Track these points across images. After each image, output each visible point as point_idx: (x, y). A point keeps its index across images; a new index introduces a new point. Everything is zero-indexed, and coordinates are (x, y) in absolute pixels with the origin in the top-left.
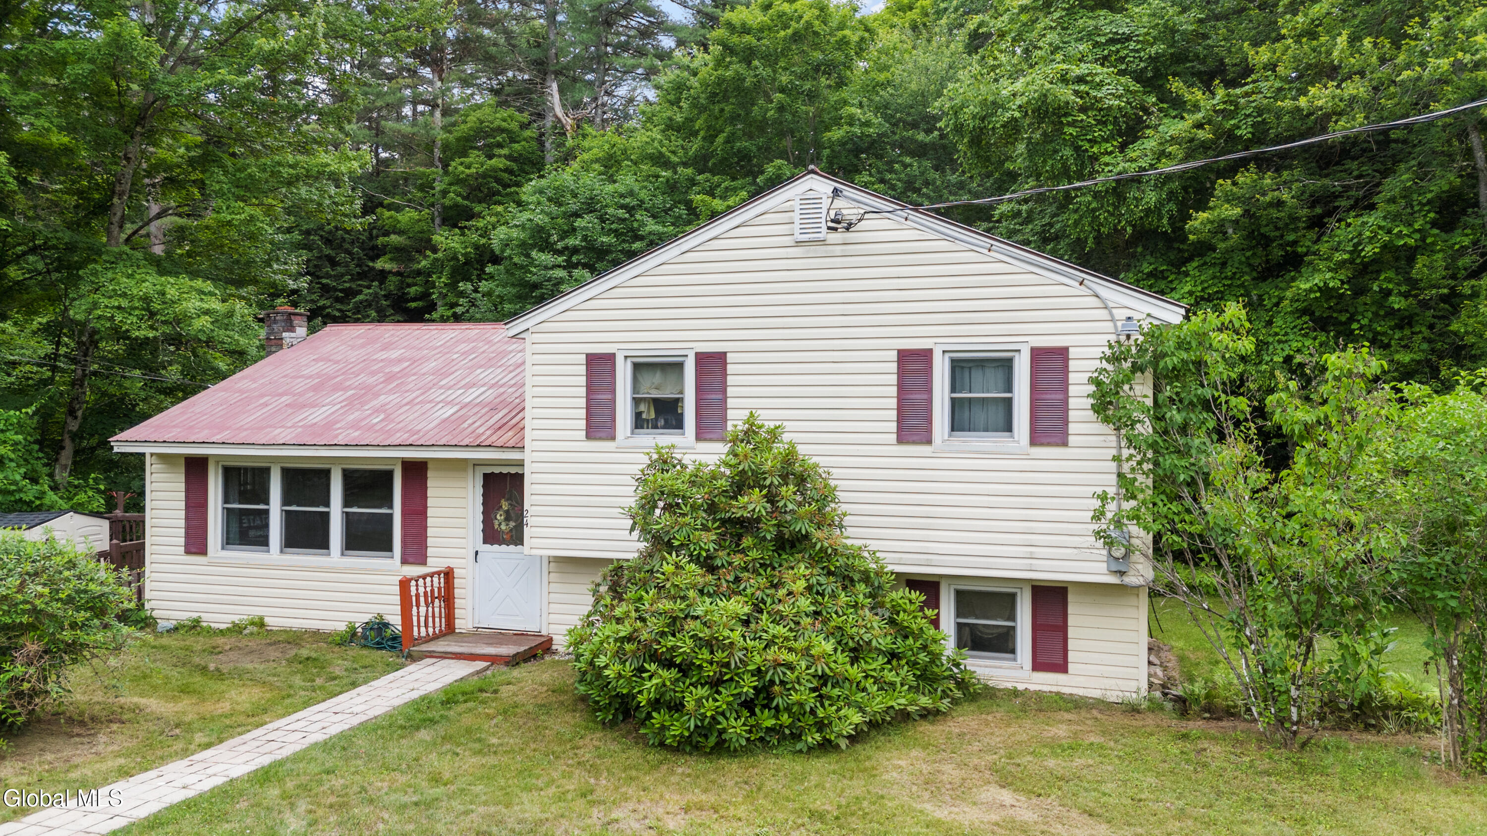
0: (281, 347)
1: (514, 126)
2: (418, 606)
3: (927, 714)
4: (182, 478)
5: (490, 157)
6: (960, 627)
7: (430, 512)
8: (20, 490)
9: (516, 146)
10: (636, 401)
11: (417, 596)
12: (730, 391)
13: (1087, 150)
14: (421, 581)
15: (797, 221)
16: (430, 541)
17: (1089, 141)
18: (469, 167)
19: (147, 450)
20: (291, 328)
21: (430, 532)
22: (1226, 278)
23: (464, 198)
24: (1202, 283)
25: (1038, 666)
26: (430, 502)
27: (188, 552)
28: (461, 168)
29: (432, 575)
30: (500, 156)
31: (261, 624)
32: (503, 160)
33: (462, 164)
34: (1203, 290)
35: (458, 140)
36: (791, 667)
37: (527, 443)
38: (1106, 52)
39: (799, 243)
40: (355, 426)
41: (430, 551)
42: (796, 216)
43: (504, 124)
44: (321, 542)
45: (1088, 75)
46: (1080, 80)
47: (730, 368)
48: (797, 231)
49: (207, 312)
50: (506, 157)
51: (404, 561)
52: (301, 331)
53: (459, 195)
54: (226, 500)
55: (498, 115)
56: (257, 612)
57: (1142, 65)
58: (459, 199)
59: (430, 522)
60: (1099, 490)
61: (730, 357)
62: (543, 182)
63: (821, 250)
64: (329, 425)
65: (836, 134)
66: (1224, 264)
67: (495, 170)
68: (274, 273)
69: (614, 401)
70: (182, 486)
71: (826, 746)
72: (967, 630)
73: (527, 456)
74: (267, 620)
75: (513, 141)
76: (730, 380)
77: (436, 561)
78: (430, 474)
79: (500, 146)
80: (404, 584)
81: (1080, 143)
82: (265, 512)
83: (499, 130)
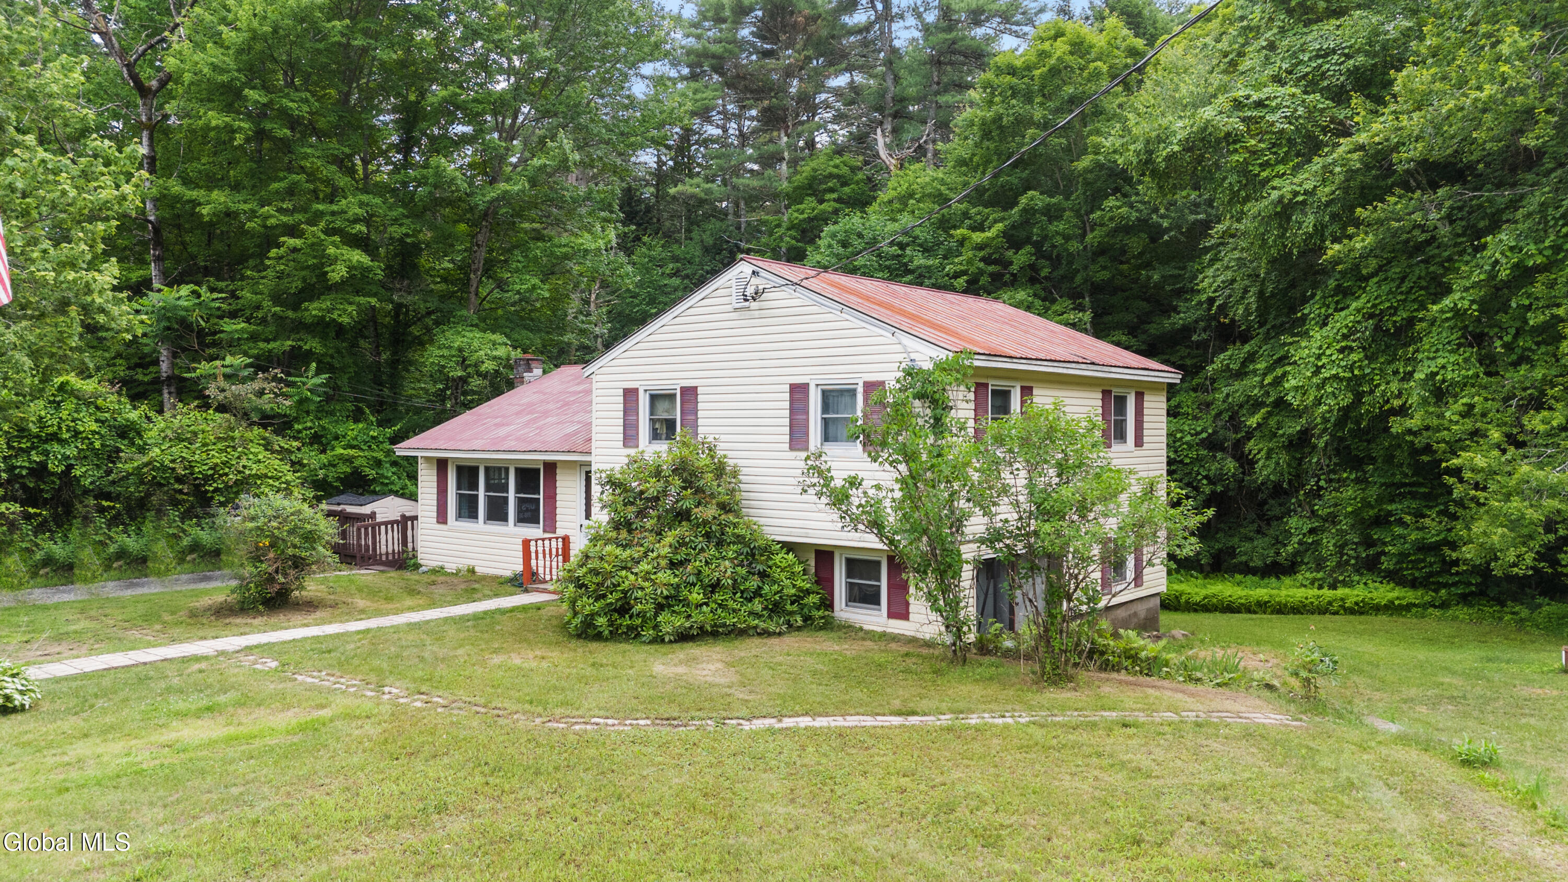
0: (522, 383)
1: (845, 170)
2: (537, 558)
3: (766, 633)
4: (435, 472)
5: (821, 202)
6: (850, 586)
7: (558, 498)
8: (392, 483)
9: (846, 189)
10: (653, 421)
11: (537, 552)
12: (700, 414)
13: (1258, 175)
14: (540, 542)
15: (734, 294)
16: (558, 518)
17: (1261, 165)
18: (802, 213)
19: (419, 454)
20: (530, 370)
21: (558, 511)
22: (1401, 293)
23: (798, 241)
24: (1376, 298)
25: (891, 615)
26: (558, 491)
27: (438, 522)
28: (796, 215)
29: (557, 538)
30: (829, 201)
31: (472, 571)
32: (832, 203)
33: (798, 210)
34: (1374, 306)
35: (796, 189)
36: (642, 589)
37: (593, 451)
38: (1308, 69)
39: (736, 309)
41: (558, 525)
42: (734, 290)
43: (835, 171)
44: (504, 518)
45: (1268, 99)
46: (1260, 104)
47: (700, 398)
48: (734, 301)
49: (495, 358)
50: (834, 200)
51: (545, 531)
52: (538, 372)
53: (794, 238)
54: (459, 487)
55: (831, 163)
56: (472, 563)
57: (1342, 79)
58: (794, 242)
59: (558, 504)
61: (700, 390)
62: (837, 227)
63: (747, 314)
64: (505, 438)
66: (1403, 279)
67: (824, 212)
68: (583, 322)
69: (638, 420)
70: (435, 478)
71: (658, 640)
72: (856, 588)
73: (592, 459)
74: (477, 569)
75: (845, 184)
76: (700, 406)
77: (560, 532)
78: (558, 471)
79: (832, 190)
80: (526, 543)
81: (1251, 168)
82: (477, 496)
83: (831, 176)
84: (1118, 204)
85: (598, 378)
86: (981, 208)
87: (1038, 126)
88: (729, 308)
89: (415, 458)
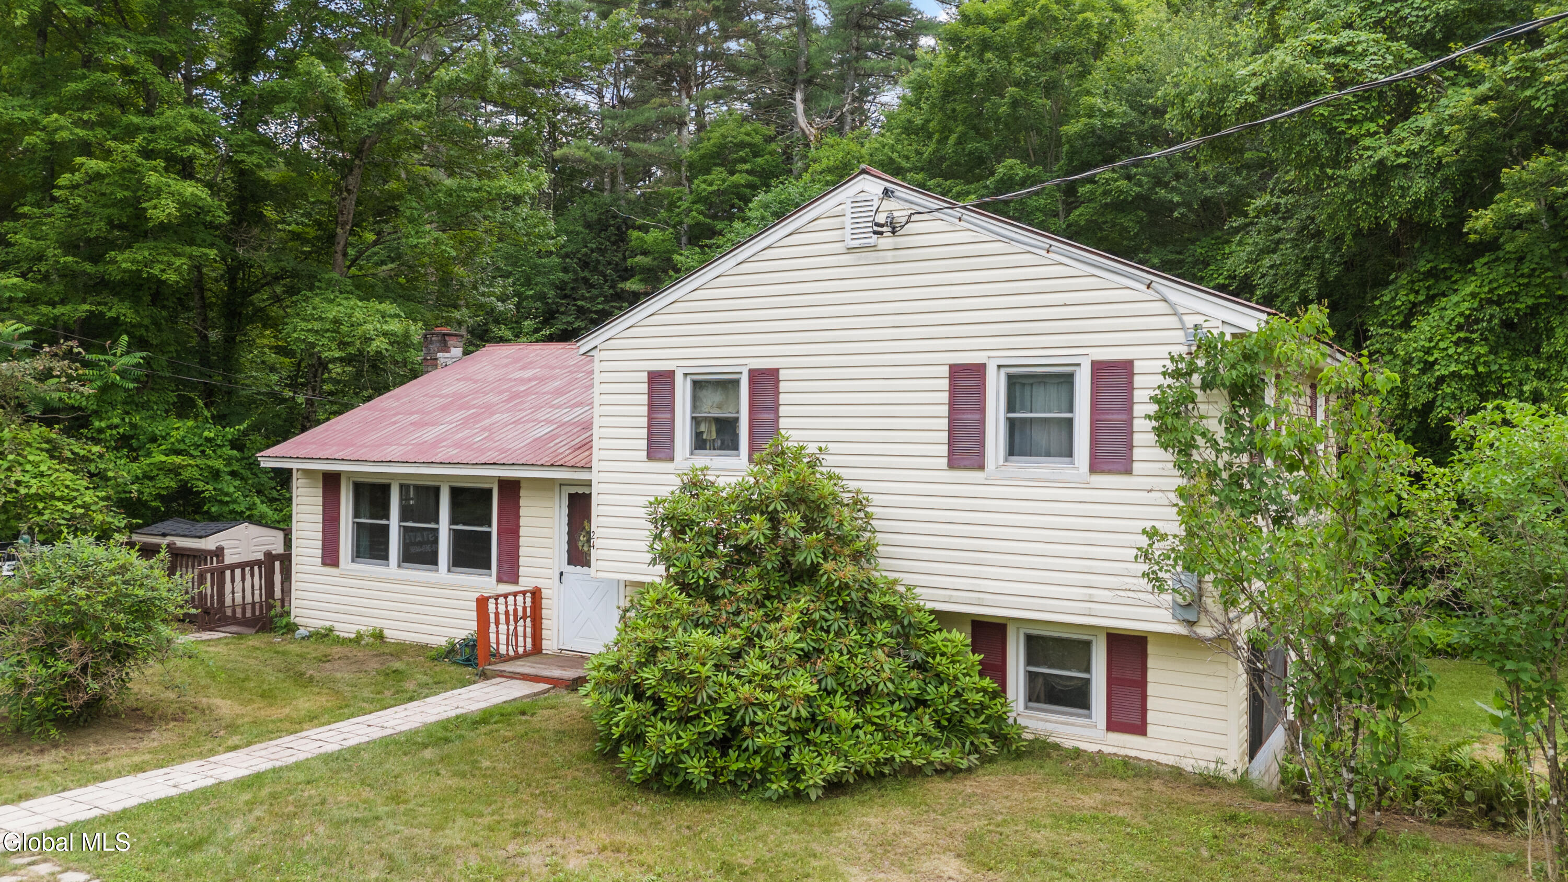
0: (435, 366)
1: (758, 139)
2: (497, 623)
3: (948, 771)
4: (320, 491)
5: (732, 173)
6: (1032, 677)
7: (522, 531)
8: (235, 501)
9: (759, 160)
10: (696, 421)
11: (497, 614)
12: (783, 410)
13: (1343, 132)
14: (501, 600)
15: (848, 226)
16: (522, 561)
17: (1348, 121)
18: (711, 184)
19: (294, 465)
20: (446, 349)
21: (522, 551)
22: (1522, 275)
23: (705, 216)
24: (1490, 282)
25: (1113, 726)
26: (522, 521)
27: (324, 564)
28: (703, 186)
29: (524, 593)
30: (741, 172)
31: (379, 636)
32: (745, 175)
33: (705, 181)
34: (1491, 291)
35: (702, 157)
36: (764, 706)
37: (595, 464)
38: (1383, 14)
39: (850, 250)
40: (457, 445)
41: (522, 571)
42: (847, 220)
43: (747, 139)
44: (431, 559)
45: (1349, 44)
46: (1339, 50)
47: (783, 386)
48: (848, 237)
49: (385, 334)
50: (747, 172)
51: (500, 580)
52: (457, 351)
53: (701, 213)
54: (356, 514)
55: (742, 130)
56: (379, 624)
57: (1428, 26)
58: (701, 217)
59: (522, 541)
60: (1148, 525)
61: (783, 374)
62: (770, 197)
63: (872, 256)
64: (436, 443)
65: (1072, 128)
66: (1521, 259)
67: (736, 186)
69: (673, 420)
70: (320, 500)
71: (798, 796)
72: (1040, 680)
73: (594, 476)
74: (386, 633)
75: (756, 155)
76: (783, 398)
77: (526, 583)
78: (522, 493)
79: (744, 161)
80: (482, 603)
81: (1335, 124)
82: (387, 528)
83: (742, 145)
84: (1115, 176)
85: (605, 355)
86: (940, 180)
87: (1017, 84)
88: (839, 247)
89: (290, 471)
